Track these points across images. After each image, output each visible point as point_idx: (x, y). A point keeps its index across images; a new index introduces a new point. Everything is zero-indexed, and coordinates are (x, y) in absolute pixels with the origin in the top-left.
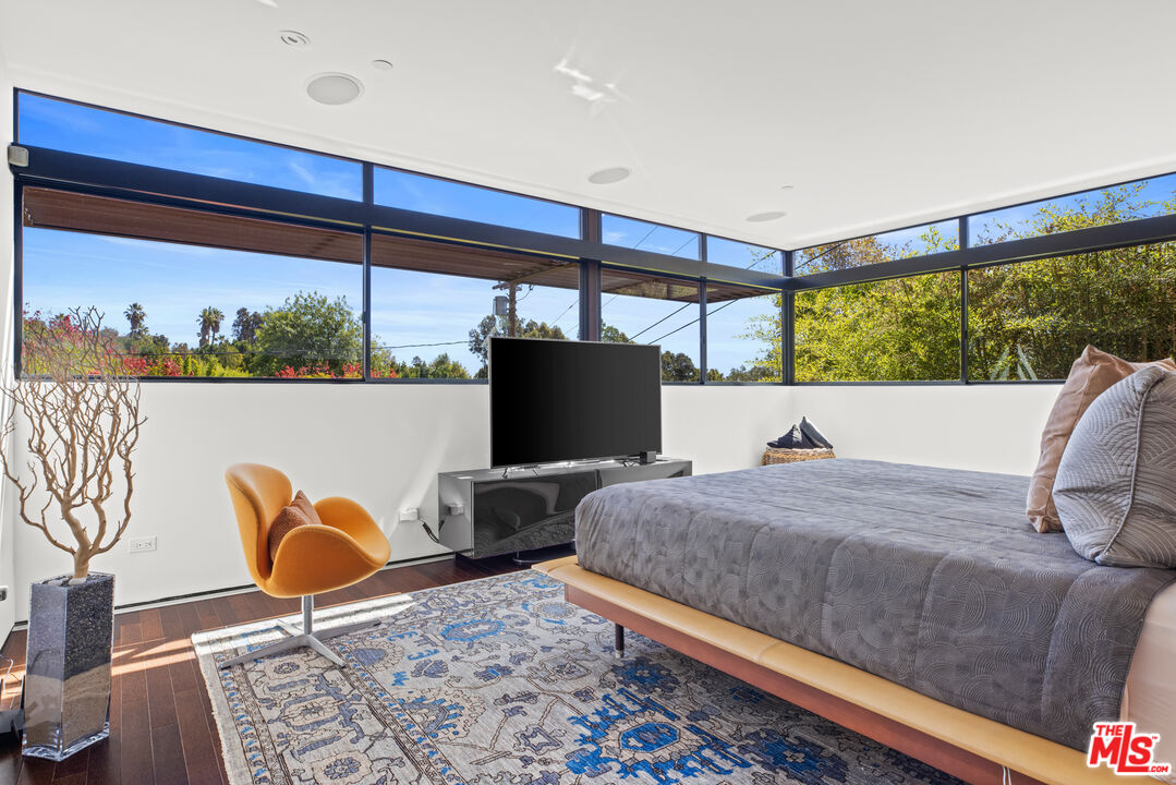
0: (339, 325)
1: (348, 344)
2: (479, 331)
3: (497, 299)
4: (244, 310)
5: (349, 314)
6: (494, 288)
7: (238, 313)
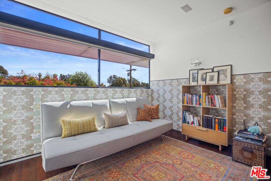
0: (86, 77)
1: (88, 81)
2: (109, 78)
3: (128, 73)
4: (62, 74)
5: (88, 75)
6: (126, 71)
7: (60, 75)
